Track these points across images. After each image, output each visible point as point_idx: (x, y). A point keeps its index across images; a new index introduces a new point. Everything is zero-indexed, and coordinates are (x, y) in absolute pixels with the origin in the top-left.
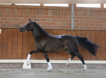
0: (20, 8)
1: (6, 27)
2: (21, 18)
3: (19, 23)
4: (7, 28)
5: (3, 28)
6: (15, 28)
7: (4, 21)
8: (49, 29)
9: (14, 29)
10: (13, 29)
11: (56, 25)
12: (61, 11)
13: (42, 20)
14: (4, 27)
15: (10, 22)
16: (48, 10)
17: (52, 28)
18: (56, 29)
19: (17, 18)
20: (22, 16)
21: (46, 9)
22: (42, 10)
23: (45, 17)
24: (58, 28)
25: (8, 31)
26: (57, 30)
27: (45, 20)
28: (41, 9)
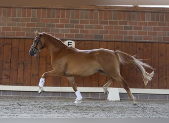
0: (103, 10)
1: (82, 39)
2: (104, 25)
3: (101, 32)
4: (84, 41)
5: (78, 41)
6: (96, 39)
7: (79, 29)
8: (147, 42)
9: (94, 42)
10: (92, 41)
11: (157, 36)
12: (165, 14)
13: (135, 28)
14: (79, 39)
15: (87, 32)
16: (146, 13)
17: (152, 41)
18: (157, 41)
19: (99, 25)
20: (106, 23)
21: (143, 12)
22: (136, 13)
23: (140, 24)
24: (161, 40)
25: (85, 44)
26: (158, 43)
27: (140, 28)
28: (134, 11)
